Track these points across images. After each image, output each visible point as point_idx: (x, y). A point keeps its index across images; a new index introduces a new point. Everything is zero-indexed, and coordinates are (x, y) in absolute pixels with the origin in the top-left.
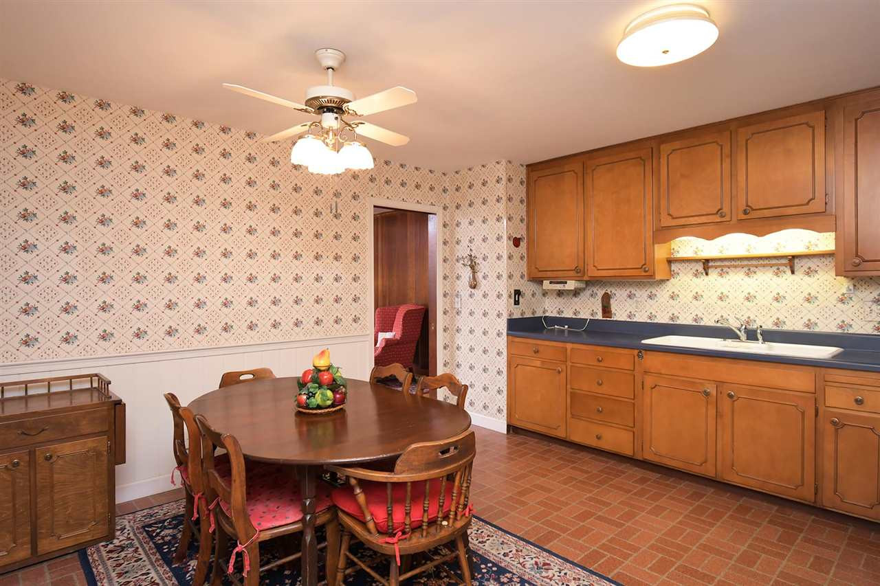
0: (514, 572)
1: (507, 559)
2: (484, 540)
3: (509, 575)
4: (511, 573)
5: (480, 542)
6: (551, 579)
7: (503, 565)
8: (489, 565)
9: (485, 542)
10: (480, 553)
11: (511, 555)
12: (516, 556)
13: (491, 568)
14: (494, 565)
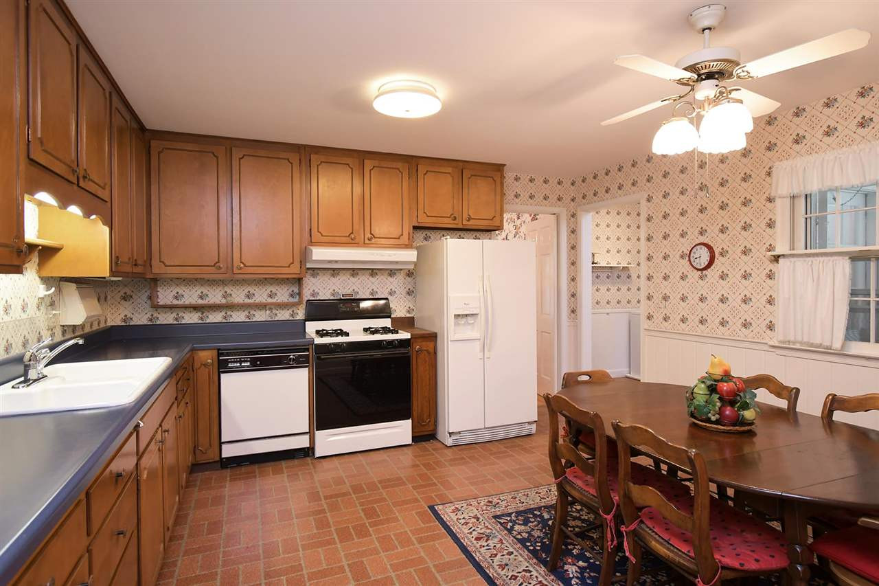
0: (512, 538)
1: (511, 549)
2: (524, 573)
3: (519, 537)
4: (516, 539)
5: (531, 572)
6: (487, 527)
7: (519, 545)
8: (532, 548)
9: (524, 570)
10: (535, 560)
11: (505, 552)
12: (501, 550)
13: (531, 545)
14: (527, 547)
